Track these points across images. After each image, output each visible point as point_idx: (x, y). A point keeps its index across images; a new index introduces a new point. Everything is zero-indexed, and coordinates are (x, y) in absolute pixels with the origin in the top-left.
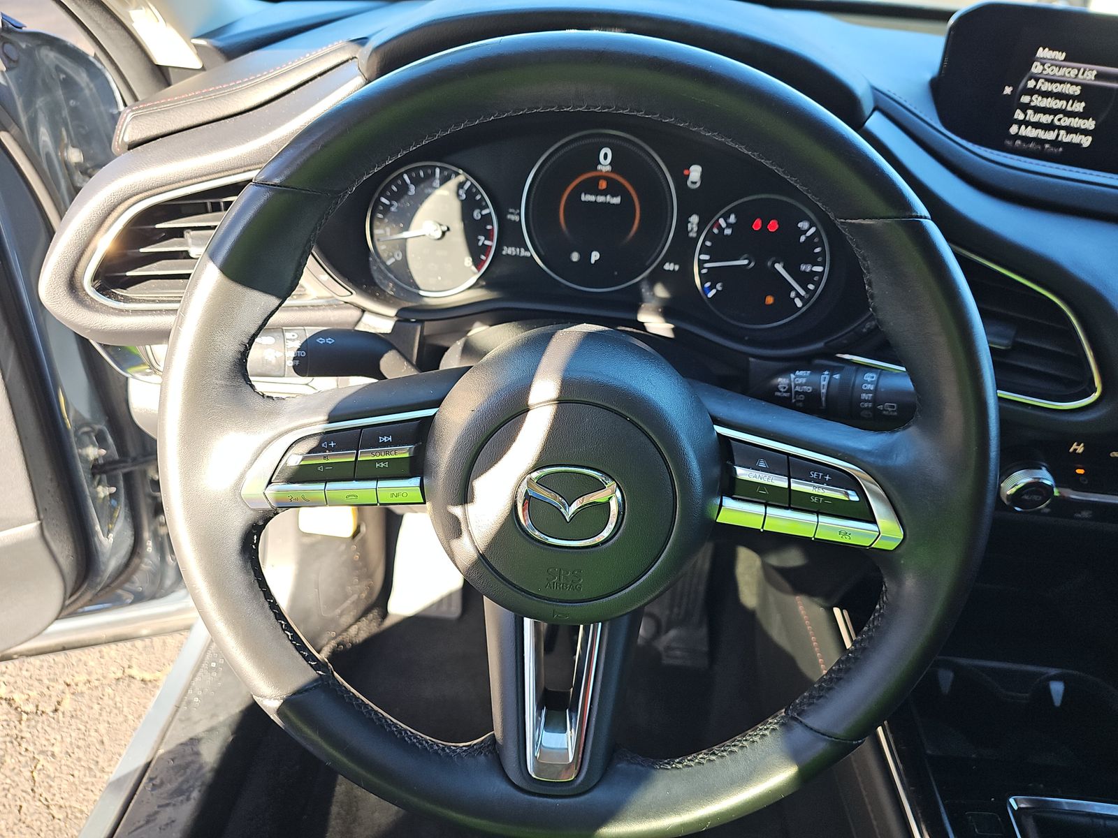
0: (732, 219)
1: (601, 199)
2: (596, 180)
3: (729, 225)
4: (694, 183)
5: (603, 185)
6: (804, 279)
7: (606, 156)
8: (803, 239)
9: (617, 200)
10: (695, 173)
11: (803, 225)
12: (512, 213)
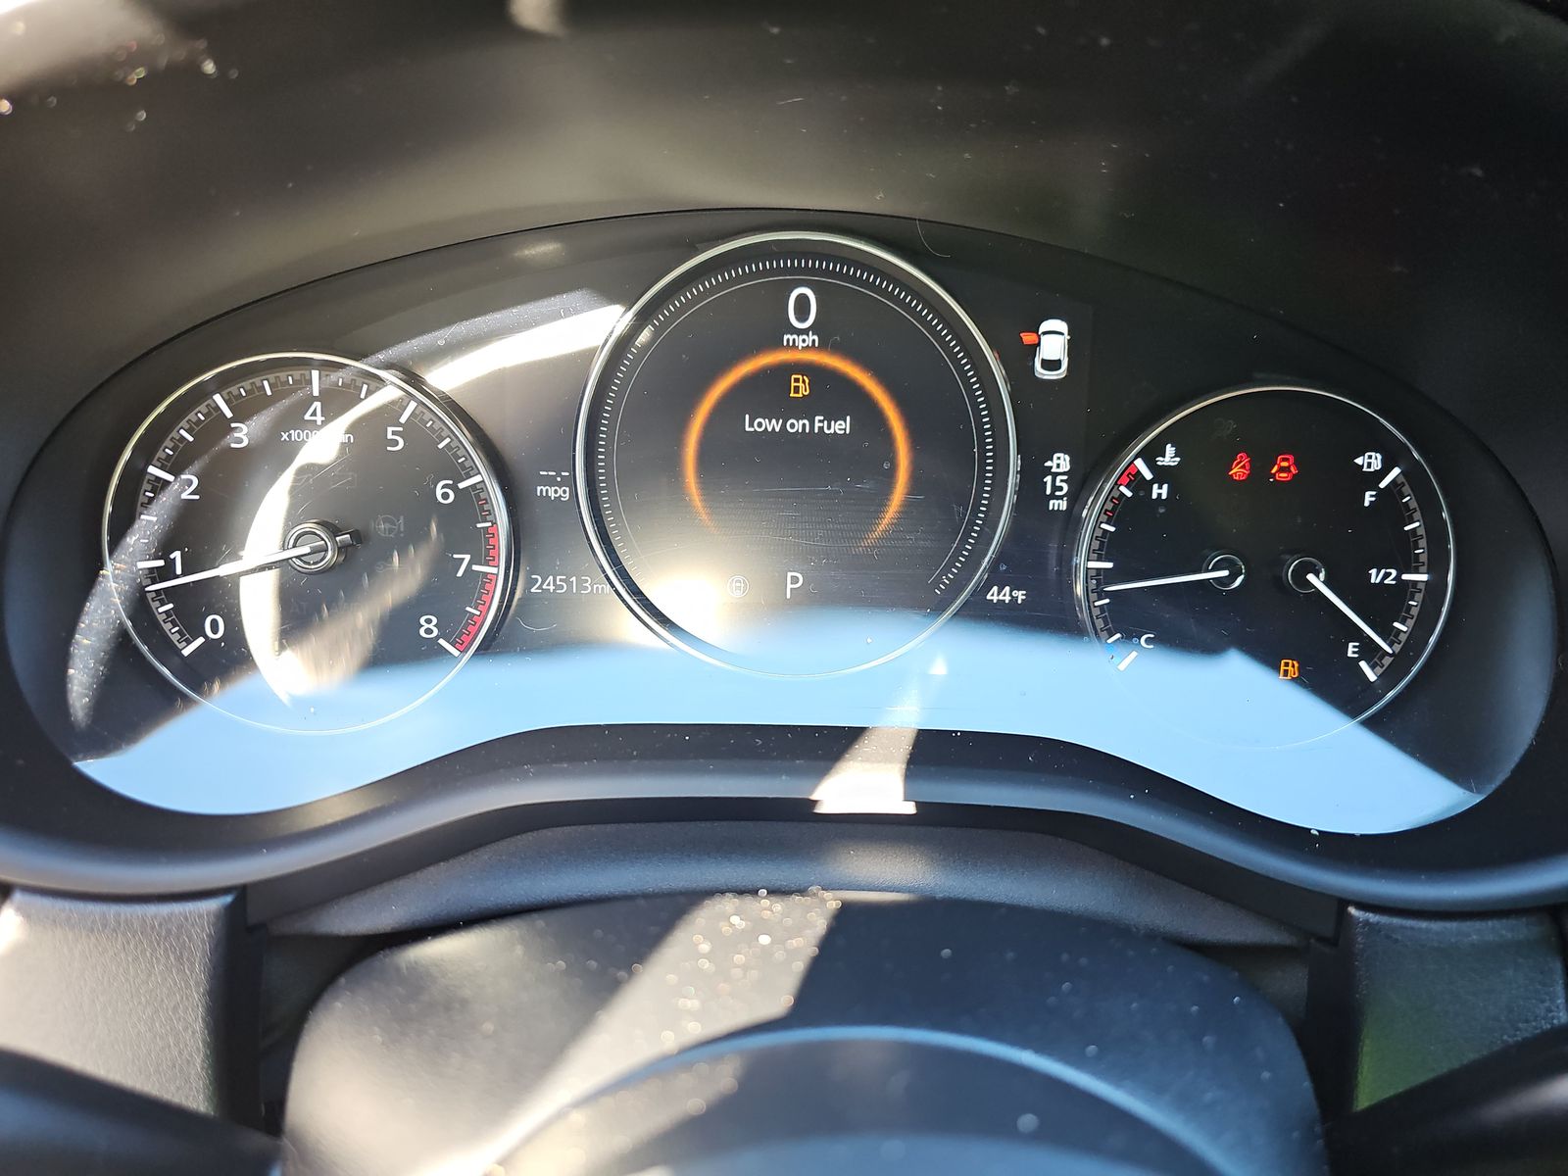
0: (1169, 458)
1: (798, 425)
2: (781, 374)
3: (1162, 475)
4: (1051, 365)
5: (801, 387)
6: (1382, 606)
7: (802, 305)
8: (1369, 498)
9: (841, 427)
10: (1053, 342)
11: (1371, 461)
12: (551, 482)
